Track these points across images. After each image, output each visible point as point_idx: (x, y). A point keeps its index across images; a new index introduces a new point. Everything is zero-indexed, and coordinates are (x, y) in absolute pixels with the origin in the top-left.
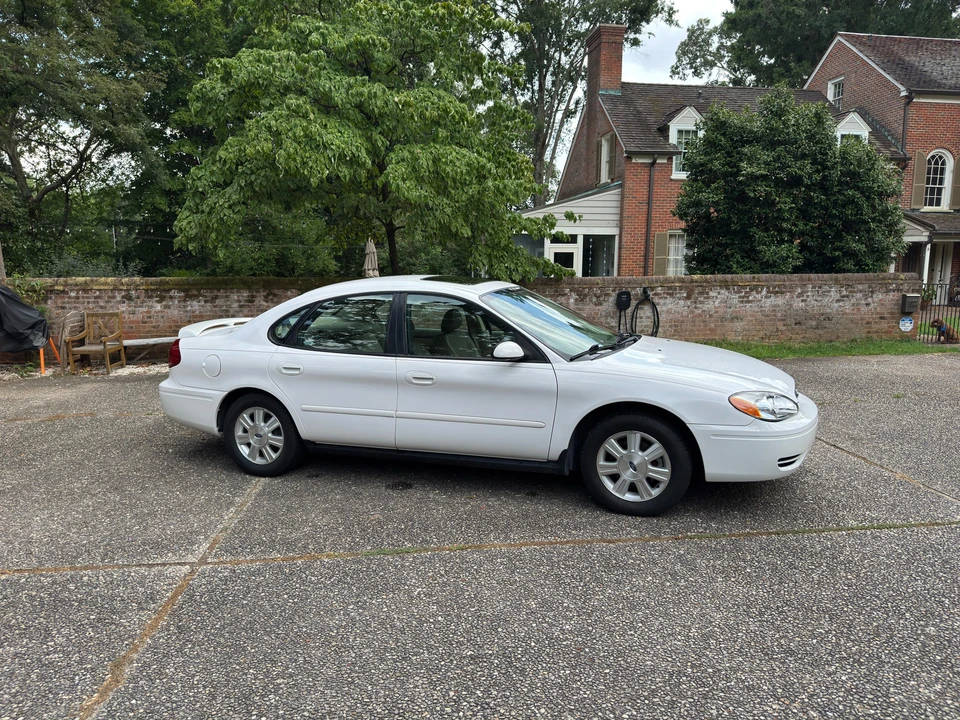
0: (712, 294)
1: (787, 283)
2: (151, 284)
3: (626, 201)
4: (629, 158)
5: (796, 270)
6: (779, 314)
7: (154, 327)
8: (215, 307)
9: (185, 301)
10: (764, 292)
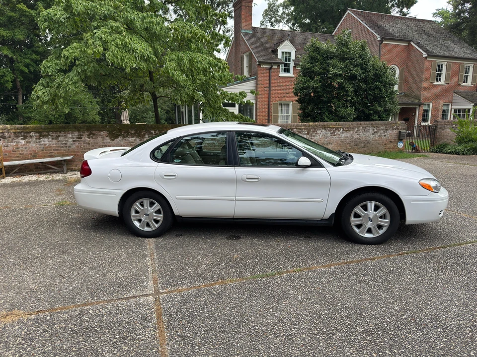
0: (318, 132)
1: (351, 126)
2: (18, 129)
3: (259, 86)
4: (259, 65)
5: (354, 120)
6: (348, 141)
7: (21, 154)
8: (58, 142)
9: (39, 138)
10: (341, 131)
